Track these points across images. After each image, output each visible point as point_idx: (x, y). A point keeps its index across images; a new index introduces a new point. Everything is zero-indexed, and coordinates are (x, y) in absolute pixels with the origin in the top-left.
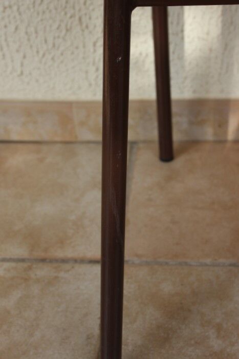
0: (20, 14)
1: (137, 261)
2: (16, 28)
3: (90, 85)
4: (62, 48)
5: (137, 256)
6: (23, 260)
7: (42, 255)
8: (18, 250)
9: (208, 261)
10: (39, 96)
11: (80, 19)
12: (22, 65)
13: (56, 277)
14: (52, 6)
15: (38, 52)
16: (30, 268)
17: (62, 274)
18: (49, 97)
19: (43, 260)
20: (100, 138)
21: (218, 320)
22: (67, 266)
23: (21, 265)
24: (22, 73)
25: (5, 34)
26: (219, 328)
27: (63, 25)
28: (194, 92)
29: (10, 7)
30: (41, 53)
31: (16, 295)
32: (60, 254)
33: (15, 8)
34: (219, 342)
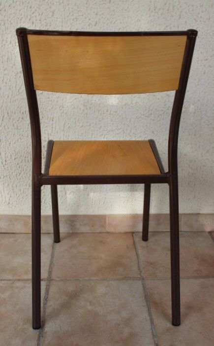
0: (10, 179)
1: (58, 279)
2: (8, 185)
5: (59, 277)
6: (10, 280)
7: (18, 278)
9: (87, 279)
10: (16, 213)
12: (9, 200)
14: (24, 177)
15: (16, 195)
16: (13, 283)
17: (27, 285)
18: (20, 214)
19: (19, 280)
21: (90, 299)
23: (9, 282)
24: (9, 203)
26: (91, 302)
29: (6, 176)
30: (18, 195)
31: (8, 293)
32: (26, 277)
33: (8, 177)
34: (91, 307)
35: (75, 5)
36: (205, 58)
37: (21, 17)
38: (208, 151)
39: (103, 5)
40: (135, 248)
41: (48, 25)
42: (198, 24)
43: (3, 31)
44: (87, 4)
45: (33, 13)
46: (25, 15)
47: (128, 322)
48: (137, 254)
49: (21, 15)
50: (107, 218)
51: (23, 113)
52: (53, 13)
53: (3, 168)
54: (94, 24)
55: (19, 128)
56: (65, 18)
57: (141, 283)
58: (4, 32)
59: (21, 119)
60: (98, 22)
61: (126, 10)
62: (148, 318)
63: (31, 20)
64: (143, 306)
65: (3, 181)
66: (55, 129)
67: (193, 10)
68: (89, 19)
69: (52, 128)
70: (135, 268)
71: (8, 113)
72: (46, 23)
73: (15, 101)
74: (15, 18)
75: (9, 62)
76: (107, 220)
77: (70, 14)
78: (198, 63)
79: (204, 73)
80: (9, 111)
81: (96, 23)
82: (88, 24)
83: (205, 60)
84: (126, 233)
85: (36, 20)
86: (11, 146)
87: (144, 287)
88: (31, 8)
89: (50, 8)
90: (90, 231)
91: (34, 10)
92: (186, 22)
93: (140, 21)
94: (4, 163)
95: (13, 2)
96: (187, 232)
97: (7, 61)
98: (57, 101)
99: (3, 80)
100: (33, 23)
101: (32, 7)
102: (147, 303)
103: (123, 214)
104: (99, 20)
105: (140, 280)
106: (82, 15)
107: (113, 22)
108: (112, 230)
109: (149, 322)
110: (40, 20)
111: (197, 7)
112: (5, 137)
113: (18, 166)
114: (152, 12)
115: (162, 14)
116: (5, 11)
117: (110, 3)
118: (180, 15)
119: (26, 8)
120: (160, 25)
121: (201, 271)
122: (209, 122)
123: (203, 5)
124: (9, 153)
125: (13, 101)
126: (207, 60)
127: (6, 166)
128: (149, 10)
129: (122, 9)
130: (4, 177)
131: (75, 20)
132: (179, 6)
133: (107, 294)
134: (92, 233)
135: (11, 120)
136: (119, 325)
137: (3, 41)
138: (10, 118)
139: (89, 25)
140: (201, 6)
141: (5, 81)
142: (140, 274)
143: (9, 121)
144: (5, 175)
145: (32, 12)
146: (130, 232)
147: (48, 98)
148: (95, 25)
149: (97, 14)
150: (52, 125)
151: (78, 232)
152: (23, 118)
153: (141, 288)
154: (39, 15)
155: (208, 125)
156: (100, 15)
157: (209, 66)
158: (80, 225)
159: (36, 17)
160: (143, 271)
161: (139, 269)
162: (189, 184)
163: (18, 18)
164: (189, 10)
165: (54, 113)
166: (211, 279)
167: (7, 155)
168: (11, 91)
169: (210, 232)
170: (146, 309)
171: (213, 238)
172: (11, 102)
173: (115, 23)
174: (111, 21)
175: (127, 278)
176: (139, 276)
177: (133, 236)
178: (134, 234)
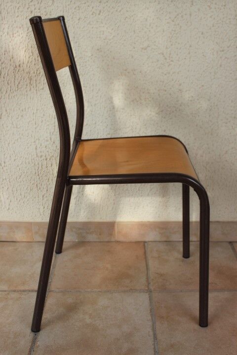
0: (10, 182)
1: (57, 290)
2: (8, 189)
3: (41, 215)
4: (28, 197)
6: (5, 291)
7: (14, 289)
8: (5, 287)
9: (89, 290)
10: (17, 220)
11: (37, 185)
12: (9, 205)
13: (20, 297)
14: (24, 180)
15: (17, 199)
16: (8, 294)
17: (23, 296)
18: (21, 220)
19: (15, 291)
20: (45, 240)
21: (90, 312)
22: (26, 293)
23: (3, 293)
24: (9, 209)
25: (3, 191)
26: (91, 315)
27: (29, 188)
28: (88, 218)
29: (6, 179)
30: (18, 200)
31: (2, 304)
32: (22, 288)
33: (8, 180)
34: (90, 320)
36: (222, 49)
37: (18, 5)
38: (227, 152)
40: (146, 258)
42: (213, 12)
46: (22, 4)
47: (128, 336)
48: (147, 265)
50: (116, 226)
51: (22, 111)
54: (98, 12)
55: (18, 127)
56: (66, 7)
57: (147, 296)
59: (20, 117)
60: (102, 11)
62: (151, 333)
63: (29, 9)
64: (148, 320)
68: (93, 8)
69: (55, 126)
70: (143, 280)
71: (6, 111)
73: (14, 97)
74: (12, 7)
75: (6, 55)
76: (116, 228)
78: (213, 55)
79: (221, 66)
80: (8, 109)
81: (100, 11)
82: (91, 12)
83: (221, 51)
84: (137, 243)
85: (35, 9)
86: (11, 146)
87: (150, 299)
90: (98, 240)
92: (199, 10)
93: (148, 9)
94: (3, 164)
100: (31, 12)
102: (152, 317)
103: (134, 222)
104: (104, 8)
105: (146, 292)
106: (85, 3)
107: (119, 10)
108: (122, 239)
109: (152, 337)
110: (39, 9)
112: (4, 136)
113: (18, 168)
120: (170, 13)
121: (216, 284)
122: (227, 119)
124: (8, 154)
126: (223, 51)
127: (5, 169)
130: (3, 180)
133: (109, 307)
134: (101, 242)
135: (10, 118)
136: (118, 340)
138: (8, 116)
139: (92, 14)
142: (148, 287)
143: (8, 119)
144: (4, 178)
146: (141, 242)
148: (99, 14)
149: (100, 2)
151: (86, 241)
152: (22, 116)
153: (147, 302)
155: (226, 123)
156: (105, 3)
157: (226, 58)
158: (87, 233)
159: (35, 5)
160: (152, 283)
161: (148, 281)
163: (16, 7)
166: (226, 292)
167: (5, 157)
168: (9, 86)
169: (230, 242)
170: (150, 323)
171: (233, 249)
172: (9, 99)
173: (120, 11)
174: (116, 10)
175: (132, 290)
176: (147, 288)
177: (144, 245)
178: (146, 244)
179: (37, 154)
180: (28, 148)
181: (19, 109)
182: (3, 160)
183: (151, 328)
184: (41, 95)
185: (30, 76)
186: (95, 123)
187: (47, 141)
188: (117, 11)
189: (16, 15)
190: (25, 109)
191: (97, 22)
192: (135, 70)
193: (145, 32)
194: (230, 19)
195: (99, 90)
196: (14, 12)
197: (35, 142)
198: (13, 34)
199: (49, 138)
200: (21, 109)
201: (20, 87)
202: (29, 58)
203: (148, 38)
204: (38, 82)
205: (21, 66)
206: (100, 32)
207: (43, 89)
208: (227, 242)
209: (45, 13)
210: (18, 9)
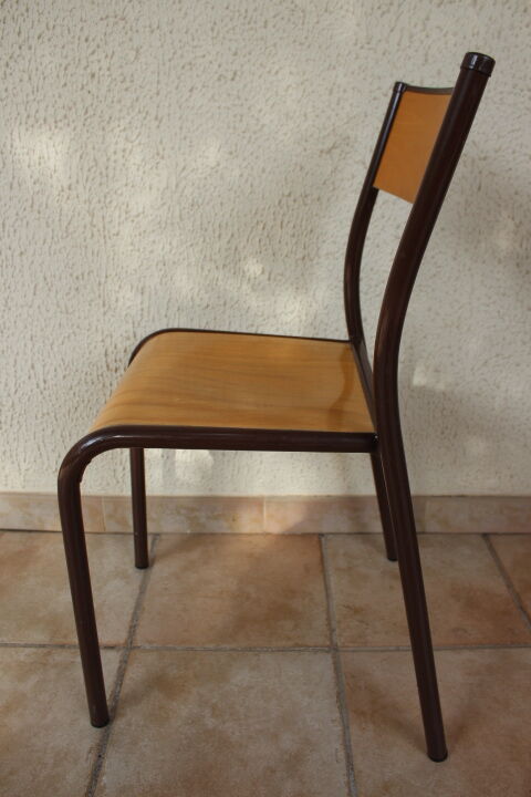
0: (56, 420)
1: (148, 646)
2: (53, 432)
3: (118, 482)
5: (150, 642)
6: (44, 646)
7: (62, 641)
8: (39, 636)
9: (211, 646)
13: (72, 662)
14: (84, 415)
16: (49, 653)
19: (62, 646)
21: (214, 701)
23: (42, 649)
25: (43, 436)
26: (214, 708)
29: (48, 414)
31: (34, 679)
33: (53, 414)
34: (213, 720)
35: (186, 32)
36: (483, 156)
37: (65, 62)
39: (252, 32)
40: (323, 571)
41: (128, 80)
43: (27, 95)
44: (212, 30)
45: (93, 53)
46: (74, 59)
47: (294, 762)
48: (327, 588)
49: (66, 57)
50: (265, 503)
51: (77, 278)
52: (137, 51)
53: (40, 397)
54: (230, 75)
55: (70, 311)
56: (164, 64)
57: (330, 661)
58: (31, 97)
59: (73, 292)
60: (239, 73)
61: (301, 44)
62: (342, 754)
63: (89, 70)
64: (333, 721)
65: (42, 423)
66: (149, 313)
67: (455, 45)
68: (220, 66)
70: (320, 622)
71: (45, 279)
72: (122, 74)
73: (60, 252)
74: (53, 65)
75: (43, 165)
76: (265, 507)
77: (174, 53)
79: (479, 189)
80: (48, 274)
81: (235, 74)
82: (216, 77)
84: (307, 535)
85: (100, 69)
86: (56, 349)
87: (337, 669)
88: (87, 40)
89: (131, 40)
90: (229, 531)
91: (93, 45)
93: (334, 68)
94: (42, 385)
95: (48, 29)
96: (436, 533)
97: (40, 164)
98: (152, 252)
99: (32, 206)
100: (93, 76)
101: (91, 39)
102: (341, 713)
104: (242, 66)
105: (327, 652)
106: (204, 57)
107: (273, 72)
109: (343, 764)
110: (109, 69)
111: (465, 38)
112: (42, 330)
113: (72, 392)
114: (362, 48)
115: (384, 54)
116: (30, 48)
117: (265, 27)
118: (426, 55)
119: (77, 41)
120: (379, 78)
121: (466, 631)
122: (490, 298)
123: (478, 33)
124: (52, 364)
125: (55, 253)
126: (485, 159)
127: (45, 392)
128: (356, 44)
129: (295, 41)
130: (43, 415)
131: (187, 67)
132: (424, 33)
133: (252, 688)
134: (234, 534)
135: (53, 294)
136: (273, 771)
137: (28, 117)
138: (49, 290)
139: (219, 79)
140: (473, 35)
141: (36, 207)
142: (331, 639)
143: (48, 295)
144: (45, 411)
145: (90, 51)
146: (314, 534)
147: (132, 244)
148: (233, 79)
149: (235, 54)
150: (142, 303)
151: (205, 531)
152: (77, 290)
153: (330, 674)
154: (107, 56)
156: (245, 56)
157: (491, 173)
158: (208, 518)
159: (99, 61)
160: (337, 631)
161: (329, 624)
162: (443, 433)
163: (61, 65)
164: (446, 43)
165: (145, 277)
166: (487, 651)
167: (47, 369)
168: (50, 230)
169: (485, 535)
170: (338, 729)
171: (491, 549)
172: (50, 254)
173: (277, 73)
174: (268, 69)
175: (300, 648)
176: (328, 643)
177: (320, 542)
178: (323, 539)
179: (108, 366)
180: (90, 353)
181: (71, 275)
182: (41, 378)
183: (341, 741)
184: (113, 246)
185: (92, 207)
186: (225, 304)
187: (128, 339)
188: (269, 72)
189: (62, 83)
190: (83, 275)
191: (229, 95)
192: (306, 196)
193: (329, 118)
194: (501, 93)
195: (232, 235)
196: (58, 76)
197: (103, 341)
198: (56, 122)
199: (131, 335)
200: (75, 275)
201: (71, 230)
202: (89, 170)
203: (334, 130)
204: (107, 220)
205: (73, 187)
206: (235, 116)
207: (118, 234)
208: (478, 534)
209: (122, 78)
210: (66, 69)
